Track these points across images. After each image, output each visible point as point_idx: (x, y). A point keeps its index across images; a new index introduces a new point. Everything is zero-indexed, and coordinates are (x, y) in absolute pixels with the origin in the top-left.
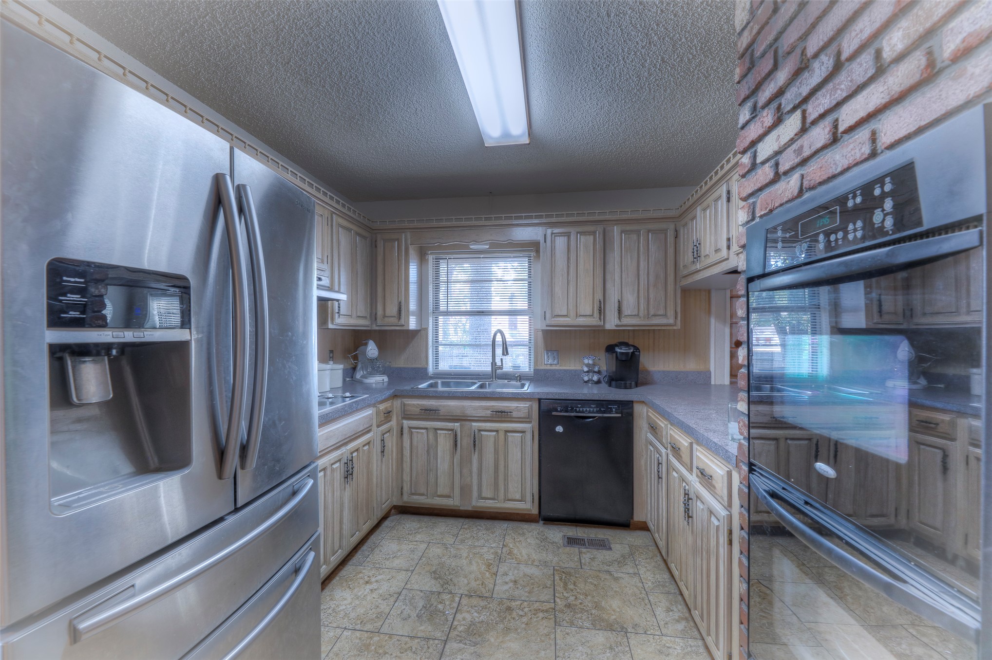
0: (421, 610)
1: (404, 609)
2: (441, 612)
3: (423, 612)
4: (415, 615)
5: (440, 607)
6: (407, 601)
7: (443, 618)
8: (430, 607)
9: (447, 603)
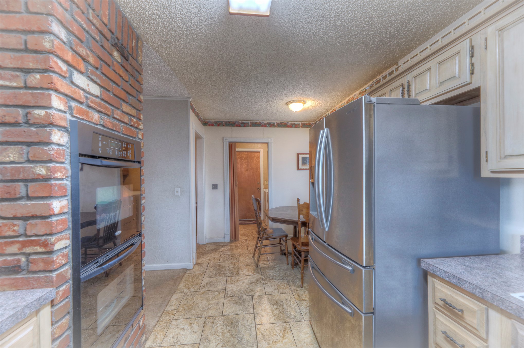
0: (238, 324)
1: (247, 323)
2: (228, 325)
3: (237, 323)
4: (240, 321)
5: (229, 328)
6: (248, 328)
7: (226, 322)
8: (234, 327)
9: (225, 331)
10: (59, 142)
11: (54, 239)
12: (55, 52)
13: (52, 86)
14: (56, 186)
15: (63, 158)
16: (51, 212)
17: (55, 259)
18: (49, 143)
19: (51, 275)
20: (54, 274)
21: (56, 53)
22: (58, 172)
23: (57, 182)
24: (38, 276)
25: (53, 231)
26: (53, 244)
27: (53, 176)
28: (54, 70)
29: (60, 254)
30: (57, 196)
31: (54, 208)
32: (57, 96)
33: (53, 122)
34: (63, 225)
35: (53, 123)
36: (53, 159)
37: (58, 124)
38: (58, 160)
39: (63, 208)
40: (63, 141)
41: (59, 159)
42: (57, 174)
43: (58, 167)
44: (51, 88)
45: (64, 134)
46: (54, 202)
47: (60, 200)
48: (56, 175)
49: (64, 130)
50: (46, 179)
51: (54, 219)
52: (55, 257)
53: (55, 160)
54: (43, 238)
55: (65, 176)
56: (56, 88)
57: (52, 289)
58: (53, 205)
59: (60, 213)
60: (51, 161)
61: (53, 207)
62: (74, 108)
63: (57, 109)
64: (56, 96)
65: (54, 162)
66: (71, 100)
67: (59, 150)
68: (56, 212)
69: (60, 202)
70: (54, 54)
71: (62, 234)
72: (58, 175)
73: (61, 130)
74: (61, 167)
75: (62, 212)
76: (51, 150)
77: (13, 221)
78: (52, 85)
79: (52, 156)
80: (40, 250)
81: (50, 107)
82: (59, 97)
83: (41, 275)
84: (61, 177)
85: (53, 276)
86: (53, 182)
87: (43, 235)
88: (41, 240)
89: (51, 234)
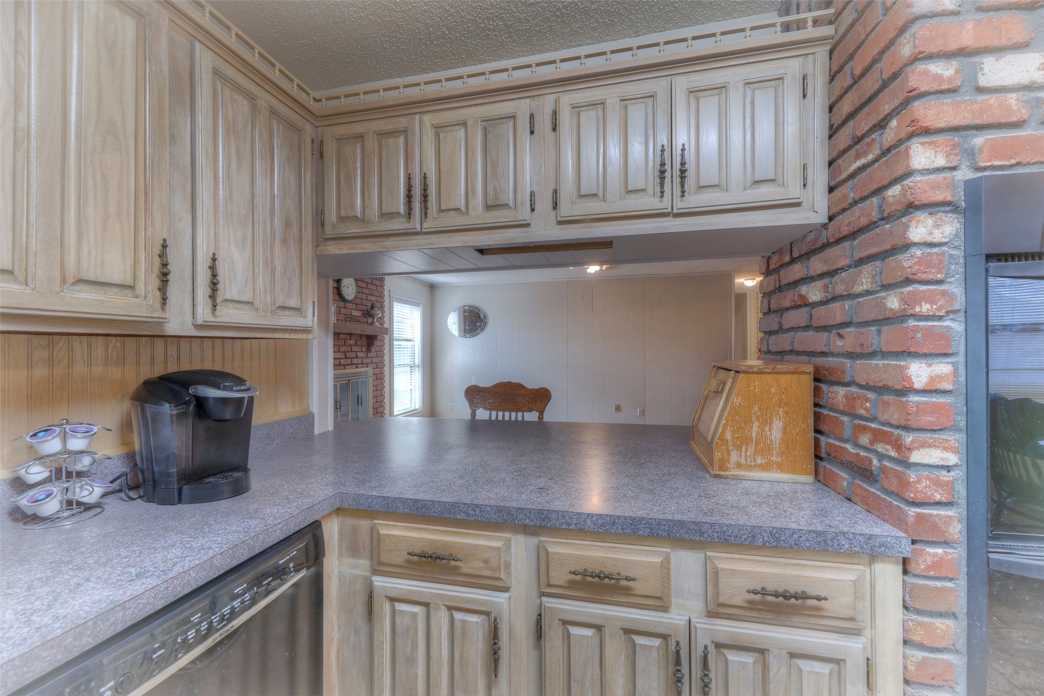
10: (930, 239)
11: (910, 439)
12: (920, 53)
13: (913, 128)
14: (919, 332)
15: (939, 272)
16: (907, 385)
17: (912, 480)
18: (907, 246)
19: (907, 508)
20: (913, 511)
21: (923, 52)
22: (923, 303)
23: (922, 324)
24: (891, 500)
25: (909, 422)
26: (910, 450)
27: (911, 312)
28: (919, 91)
29: (927, 475)
30: (920, 351)
31: (912, 377)
32: (927, 143)
33: (913, 200)
34: (938, 417)
35: (913, 202)
36: (911, 277)
37: (926, 202)
38: (923, 277)
39: (938, 380)
40: (940, 235)
41: (925, 275)
42: (921, 307)
43: (923, 291)
44: (913, 132)
45: (944, 218)
46: (912, 364)
47: (930, 361)
48: (917, 309)
49: (948, 209)
50: (901, 318)
51: (914, 399)
52: (914, 477)
53: (916, 277)
54: (896, 432)
55: (944, 311)
56: (921, 127)
57: (903, 535)
58: (910, 371)
59: (928, 388)
60: (908, 281)
61: (910, 374)
62: (981, 149)
63: (928, 170)
64: (922, 144)
65: (916, 282)
66: (975, 132)
67: (926, 256)
68: (918, 384)
69: (930, 365)
70: (920, 60)
71: (937, 436)
72: (925, 308)
73: (938, 212)
74: (934, 290)
75: (934, 388)
76: (909, 260)
77: (865, 392)
78: (914, 126)
79: (909, 270)
80: (893, 453)
81: (909, 174)
82: (930, 143)
83: (894, 502)
84: (931, 313)
85: (909, 512)
86: (912, 323)
87: (898, 427)
88: (894, 435)
89: (907, 428)
